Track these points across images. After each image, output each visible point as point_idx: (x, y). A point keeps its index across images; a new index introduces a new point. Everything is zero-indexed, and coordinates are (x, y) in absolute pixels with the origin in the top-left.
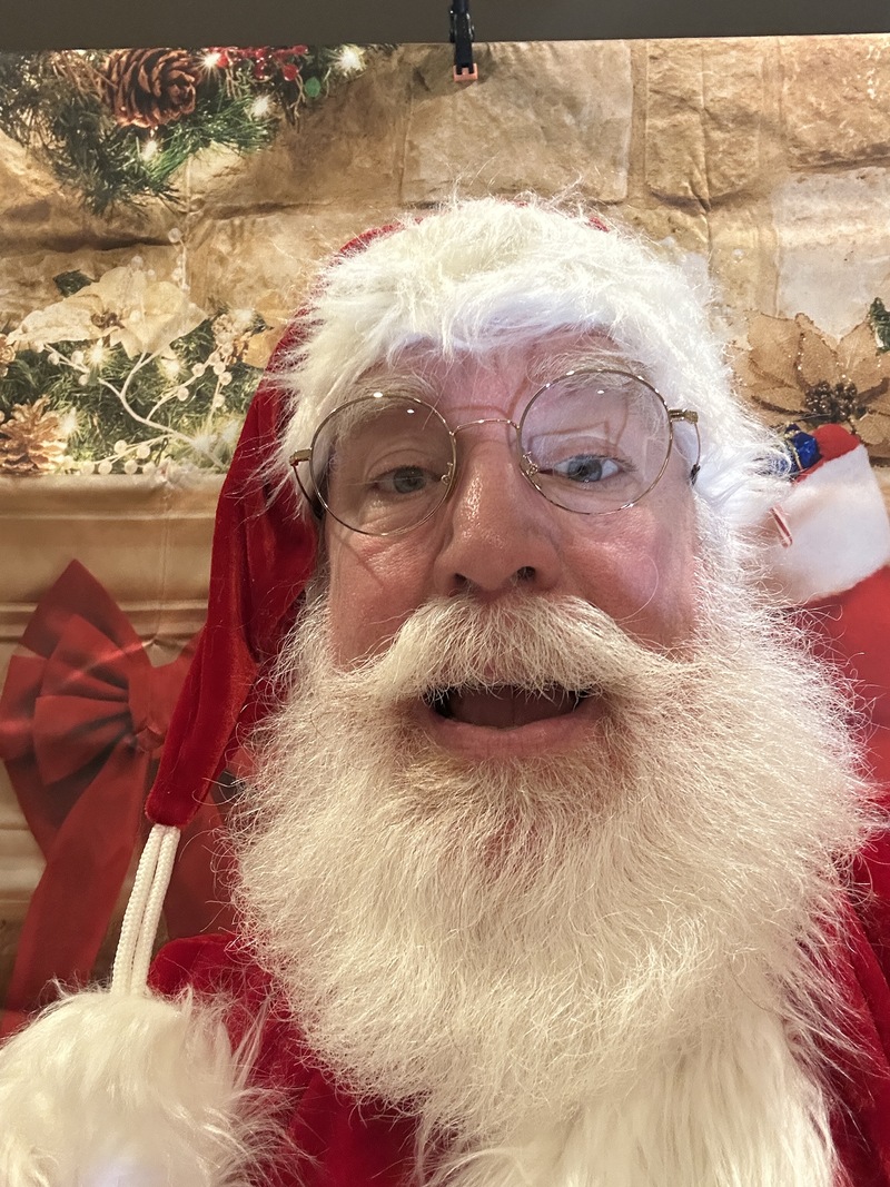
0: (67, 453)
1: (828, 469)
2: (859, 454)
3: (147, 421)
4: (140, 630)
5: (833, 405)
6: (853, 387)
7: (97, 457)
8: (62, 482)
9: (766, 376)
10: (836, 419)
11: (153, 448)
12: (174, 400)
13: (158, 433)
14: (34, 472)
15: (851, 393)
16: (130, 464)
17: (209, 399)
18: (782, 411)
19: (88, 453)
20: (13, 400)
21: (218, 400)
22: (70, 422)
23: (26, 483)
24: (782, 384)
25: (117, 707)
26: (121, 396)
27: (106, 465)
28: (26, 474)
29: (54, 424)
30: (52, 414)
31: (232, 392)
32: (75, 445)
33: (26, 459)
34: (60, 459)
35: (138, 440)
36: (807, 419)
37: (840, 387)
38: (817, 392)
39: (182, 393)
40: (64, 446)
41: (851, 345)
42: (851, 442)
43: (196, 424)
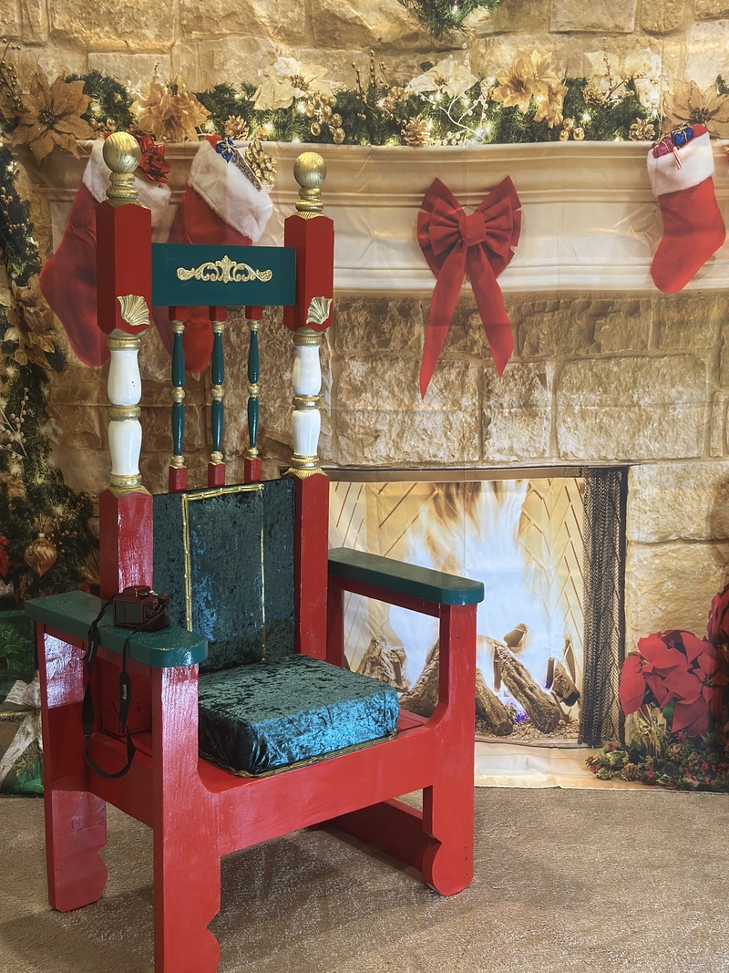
0: (431, 137)
1: (696, 140)
2: (707, 134)
3: (458, 124)
4: (461, 203)
5: (700, 117)
6: (707, 110)
7: (442, 139)
8: (431, 148)
9: (679, 106)
10: (701, 122)
11: (461, 135)
12: (467, 115)
13: (463, 128)
14: (420, 145)
15: (705, 112)
16: (454, 141)
17: (480, 115)
18: (682, 119)
19: (438, 137)
20: (410, 115)
21: (484, 116)
22: (430, 124)
23: (418, 149)
24: (683, 108)
25: (455, 229)
26: (448, 113)
27: (445, 142)
28: (418, 145)
29: (424, 125)
30: (423, 121)
31: (488, 112)
32: (433, 134)
33: (417, 139)
34: (429, 139)
35: (455, 132)
36: (690, 121)
37: (703, 110)
38: (695, 111)
39: (470, 113)
40: (429, 134)
41: (708, 94)
42: (705, 130)
43: (476, 125)
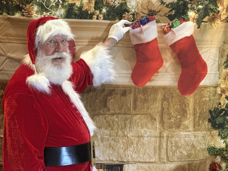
0: (36, 13)
1: (150, 23)
3: (48, 9)
5: (152, 13)
6: (155, 11)
7: (41, 15)
8: (35, 18)
9: (143, 8)
10: (152, 15)
11: (50, 14)
12: (53, 5)
13: (51, 11)
14: (31, 17)
15: (154, 11)
17: (59, 6)
18: (145, 14)
19: (39, 14)
20: (26, 4)
22: (36, 8)
24: (145, 9)
26: (44, 4)
28: (30, 17)
29: (33, 8)
30: (33, 6)
31: (62, 5)
33: (29, 14)
34: (35, 15)
35: (47, 12)
36: (148, 15)
37: (153, 10)
38: (150, 11)
41: (156, 4)
42: (154, 19)
43: (57, 10)
